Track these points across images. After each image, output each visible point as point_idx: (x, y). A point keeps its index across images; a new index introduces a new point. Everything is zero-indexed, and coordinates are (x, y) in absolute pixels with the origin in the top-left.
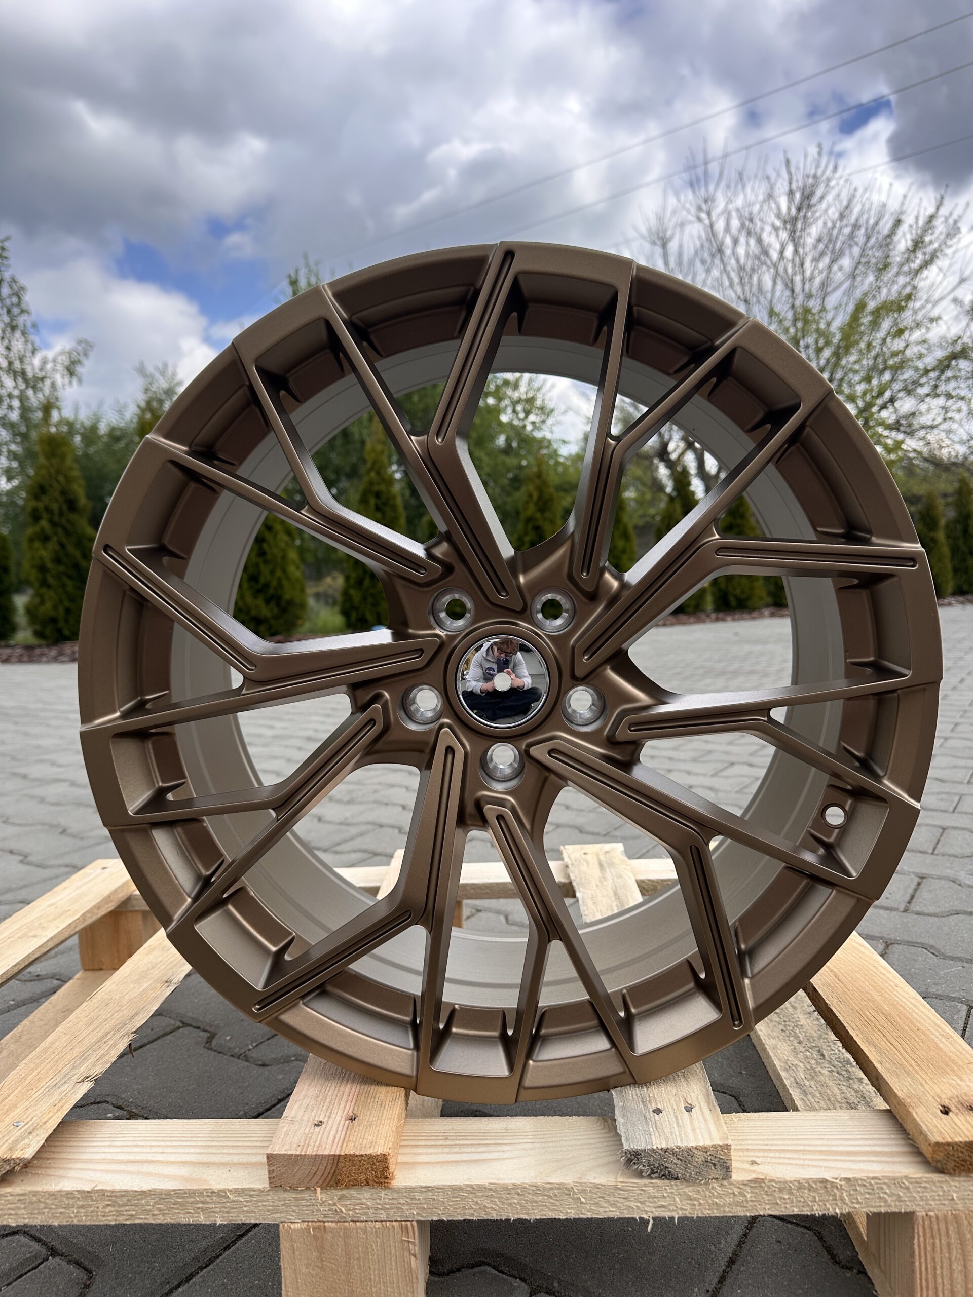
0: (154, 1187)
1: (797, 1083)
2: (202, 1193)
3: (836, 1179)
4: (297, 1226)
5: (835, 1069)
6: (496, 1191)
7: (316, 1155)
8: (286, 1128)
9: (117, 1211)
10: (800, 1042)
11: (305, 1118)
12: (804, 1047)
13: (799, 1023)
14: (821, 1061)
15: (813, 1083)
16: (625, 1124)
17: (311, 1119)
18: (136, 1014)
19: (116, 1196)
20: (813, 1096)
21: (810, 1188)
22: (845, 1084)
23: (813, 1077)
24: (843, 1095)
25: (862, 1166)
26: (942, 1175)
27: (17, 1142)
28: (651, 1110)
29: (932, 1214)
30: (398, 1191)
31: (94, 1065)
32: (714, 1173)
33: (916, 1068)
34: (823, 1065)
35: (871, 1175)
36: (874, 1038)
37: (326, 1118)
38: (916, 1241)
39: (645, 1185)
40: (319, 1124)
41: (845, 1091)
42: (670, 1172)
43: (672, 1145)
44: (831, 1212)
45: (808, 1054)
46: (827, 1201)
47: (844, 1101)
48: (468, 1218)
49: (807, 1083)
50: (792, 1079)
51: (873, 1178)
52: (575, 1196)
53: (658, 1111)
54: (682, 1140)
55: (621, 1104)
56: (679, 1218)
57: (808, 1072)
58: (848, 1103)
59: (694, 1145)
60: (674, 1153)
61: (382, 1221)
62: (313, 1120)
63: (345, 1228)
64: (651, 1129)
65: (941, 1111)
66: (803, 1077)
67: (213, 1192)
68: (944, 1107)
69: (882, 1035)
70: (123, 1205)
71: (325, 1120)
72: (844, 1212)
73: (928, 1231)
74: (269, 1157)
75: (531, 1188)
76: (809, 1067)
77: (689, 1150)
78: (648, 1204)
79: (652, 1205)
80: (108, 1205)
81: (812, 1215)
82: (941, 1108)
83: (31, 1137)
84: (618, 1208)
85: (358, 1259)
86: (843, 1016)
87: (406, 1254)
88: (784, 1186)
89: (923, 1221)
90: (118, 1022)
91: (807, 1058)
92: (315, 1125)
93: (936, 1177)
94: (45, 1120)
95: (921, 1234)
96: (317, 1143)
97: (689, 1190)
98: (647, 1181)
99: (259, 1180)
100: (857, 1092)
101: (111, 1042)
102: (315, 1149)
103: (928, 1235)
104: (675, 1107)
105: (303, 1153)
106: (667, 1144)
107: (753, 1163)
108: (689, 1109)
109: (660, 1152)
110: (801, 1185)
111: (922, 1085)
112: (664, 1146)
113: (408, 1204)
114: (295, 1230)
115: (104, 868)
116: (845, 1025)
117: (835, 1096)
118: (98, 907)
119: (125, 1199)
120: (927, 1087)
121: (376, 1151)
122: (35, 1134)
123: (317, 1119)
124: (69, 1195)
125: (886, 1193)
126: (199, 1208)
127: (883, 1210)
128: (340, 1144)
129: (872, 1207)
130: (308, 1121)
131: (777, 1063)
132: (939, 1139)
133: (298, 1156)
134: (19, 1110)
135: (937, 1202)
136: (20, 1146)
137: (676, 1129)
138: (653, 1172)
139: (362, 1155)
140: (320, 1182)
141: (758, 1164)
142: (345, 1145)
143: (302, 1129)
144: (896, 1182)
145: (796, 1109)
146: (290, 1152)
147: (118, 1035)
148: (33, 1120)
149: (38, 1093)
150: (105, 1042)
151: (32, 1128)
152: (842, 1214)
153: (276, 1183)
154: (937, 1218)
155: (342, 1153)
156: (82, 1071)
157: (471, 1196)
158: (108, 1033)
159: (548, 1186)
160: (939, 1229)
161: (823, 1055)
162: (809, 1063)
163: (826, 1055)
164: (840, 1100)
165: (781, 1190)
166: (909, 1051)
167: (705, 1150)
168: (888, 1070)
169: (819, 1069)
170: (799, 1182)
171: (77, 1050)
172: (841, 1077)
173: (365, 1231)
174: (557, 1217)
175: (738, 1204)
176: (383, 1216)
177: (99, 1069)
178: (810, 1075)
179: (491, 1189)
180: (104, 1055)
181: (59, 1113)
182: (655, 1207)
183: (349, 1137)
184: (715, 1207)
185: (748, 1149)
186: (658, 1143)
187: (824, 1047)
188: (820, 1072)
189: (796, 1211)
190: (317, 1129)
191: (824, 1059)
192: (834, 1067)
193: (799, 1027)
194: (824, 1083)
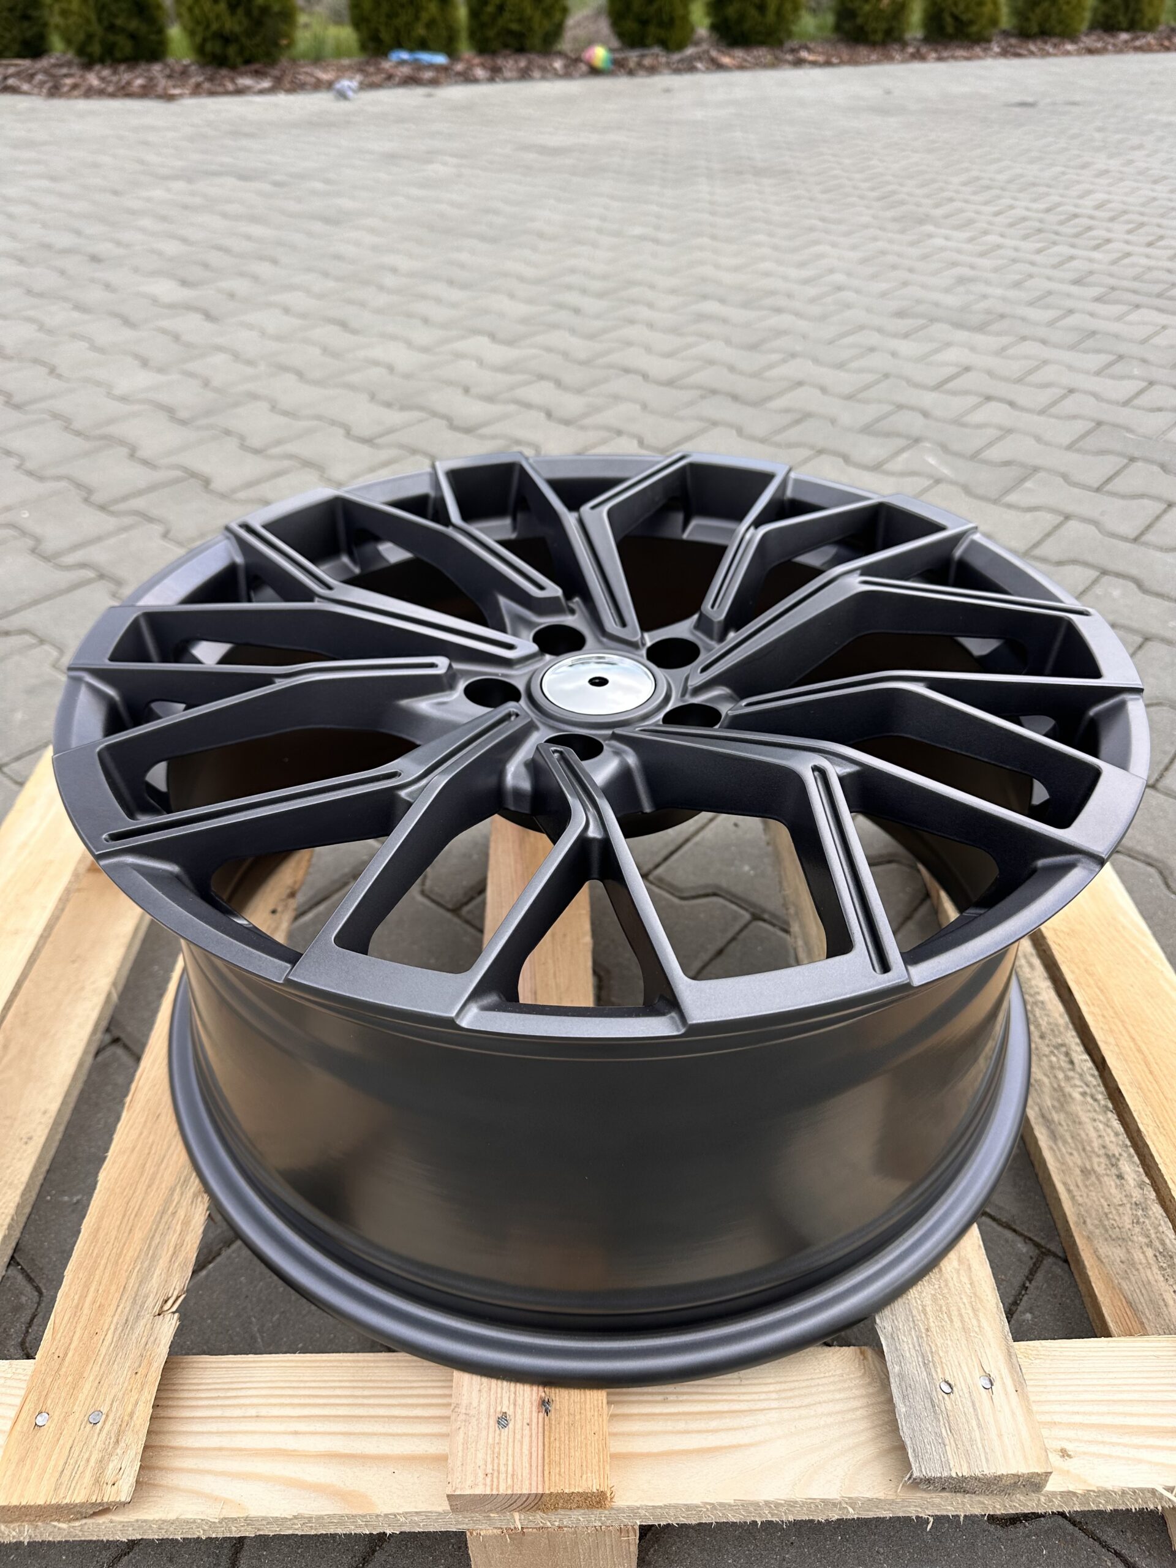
4: (489, 1532)
5: (1088, 1090)
6: (741, 1506)
7: (513, 1496)
8: (462, 1432)
9: (256, 1528)
12: (1048, 1046)
13: (1040, 998)
15: (1062, 1116)
16: (908, 1416)
17: (492, 1410)
19: (253, 1520)
21: (1132, 1494)
22: (1101, 1118)
23: (1062, 1105)
27: (102, 1463)
28: (938, 1387)
31: (169, 1272)
32: (1021, 1489)
37: (512, 1407)
40: (504, 1421)
41: (1104, 1134)
42: (966, 1490)
43: (976, 1472)
45: (1054, 1059)
47: (1102, 1152)
48: (703, 1522)
49: (1056, 1117)
52: (842, 1506)
53: (947, 1389)
54: (987, 1459)
55: (897, 1371)
56: (964, 1515)
57: (1056, 1095)
58: (1107, 1156)
59: (1004, 1472)
61: (595, 1527)
62: (495, 1411)
63: (549, 1532)
64: (943, 1431)
66: (1050, 1103)
67: (378, 1514)
70: (263, 1525)
71: (511, 1413)
75: (788, 1502)
76: (1056, 1086)
77: (997, 1477)
78: (930, 1508)
79: (934, 1508)
80: (243, 1526)
83: (119, 1451)
84: (893, 1511)
85: (565, 1548)
87: (624, 1545)
88: (1103, 1493)
91: (1052, 1067)
92: (500, 1423)
94: (129, 1410)
96: (511, 1466)
98: (933, 1495)
99: (437, 1506)
101: (182, 1215)
102: (510, 1481)
104: (969, 1381)
105: (495, 1492)
106: (969, 1467)
107: (1064, 1454)
108: (986, 1383)
110: (1125, 1492)
112: (966, 1473)
113: (629, 1516)
114: (485, 1534)
117: (1090, 1142)
122: (122, 1444)
123: (499, 1409)
126: (361, 1524)
128: (540, 1469)
130: (491, 1418)
133: (487, 1496)
134: (87, 1386)
136: (110, 1474)
137: (977, 1433)
139: (573, 1493)
140: (519, 1509)
142: (546, 1473)
143: (485, 1435)
145: (1107, 1334)
146: (478, 1489)
148: (114, 1409)
149: (107, 1343)
150: (174, 1214)
151: (116, 1427)
153: (460, 1507)
155: (547, 1492)
156: (156, 1285)
157: (710, 1509)
159: (808, 1501)
161: (1072, 1062)
162: (1055, 1077)
163: (1076, 1061)
164: (1096, 1150)
169: (1068, 1089)
171: (138, 1235)
172: (1095, 1104)
173: (574, 1533)
174: (815, 1518)
177: (178, 1281)
178: (1058, 1101)
179: (735, 1505)
180: (178, 1247)
181: (146, 1390)
182: (938, 1510)
183: (549, 1452)
188: (1070, 1096)
189: (1109, 1508)
190: (504, 1433)
191: (1073, 1070)
192: (1087, 1086)
193: (1040, 1005)
194: (1077, 1116)
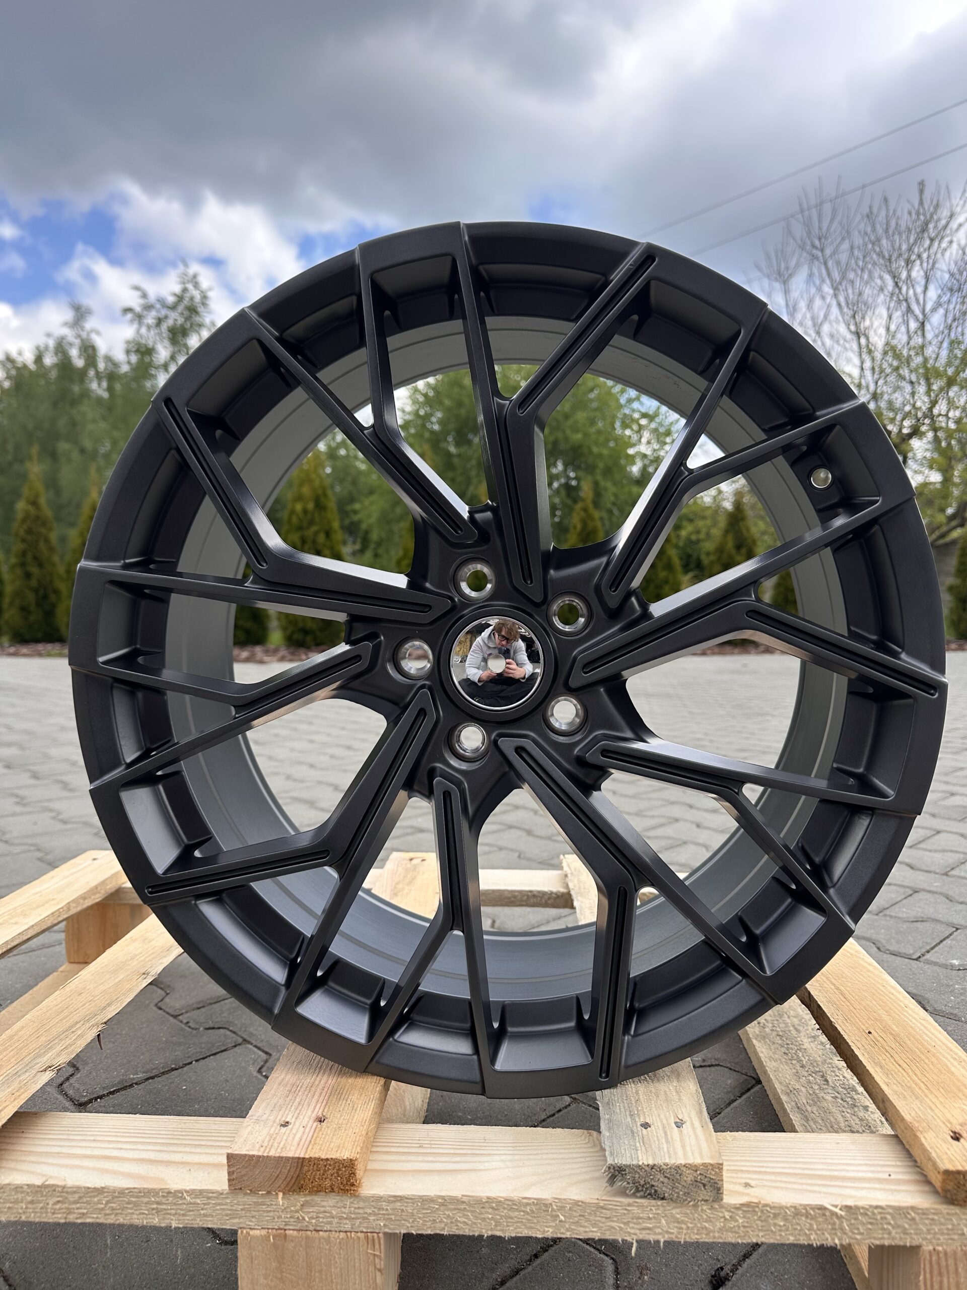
0: (107, 1184)
1: (798, 1108)
2: (158, 1193)
3: (836, 1206)
4: (257, 1233)
5: (839, 1096)
6: (470, 1205)
7: (279, 1157)
8: (250, 1128)
9: (68, 1209)
10: (803, 1066)
11: (272, 1118)
12: (807, 1071)
14: (825, 1087)
15: (815, 1109)
16: (610, 1137)
17: (278, 1119)
18: (109, 1005)
19: (67, 1193)
20: (815, 1122)
21: (807, 1215)
22: (849, 1111)
23: (816, 1103)
24: (846, 1123)
25: (864, 1193)
26: (952, 1207)
28: (639, 1124)
29: (940, 1248)
30: (366, 1199)
31: (58, 1055)
32: (704, 1194)
33: (926, 1091)
34: (826, 1091)
35: (875, 1203)
36: (880, 1058)
37: (294, 1118)
38: (921, 1278)
39: (629, 1205)
40: (286, 1124)
42: (656, 1191)
43: (659, 1161)
44: (830, 1243)
45: (811, 1078)
46: (826, 1230)
48: (438, 1232)
49: (809, 1109)
50: (793, 1104)
51: (877, 1207)
52: (554, 1213)
53: (646, 1126)
54: (670, 1157)
55: (607, 1117)
56: (665, 1242)
57: (810, 1097)
59: (683, 1162)
60: (661, 1170)
61: (346, 1232)
62: (280, 1120)
63: (307, 1237)
64: (638, 1144)
65: (952, 1137)
66: (805, 1101)
67: (169, 1193)
68: (955, 1133)
69: (889, 1056)
70: (76, 1202)
71: (292, 1121)
72: (844, 1243)
73: (935, 1267)
74: (230, 1157)
75: (507, 1202)
76: (811, 1092)
77: (678, 1167)
78: (631, 1225)
79: (636, 1226)
80: (58, 1202)
81: (809, 1245)
82: (952, 1134)
84: (600, 1228)
85: (320, 1271)
86: (848, 1035)
87: (371, 1269)
88: (778, 1211)
89: (931, 1256)
90: (89, 1012)
91: (809, 1082)
92: (282, 1125)
93: (944, 1208)
95: (928, 1270)
96: (281, 1145)
97: (676, 1212)
98: (631, 1200)
99: (219, 1181)
100: (861, 1120)
101: (79, 1032)
102: (279, 1150)
103: (936, 1272)
104: (665, 1122)
105: (265, 1154)
106: (654, 1159)
107: (747, 1185)
108: (679, 1124)
109: (647, 1168)
110: (799, 1212)
111: (932, 1109)
112: (651, 1162)
113: (375, 1214)
114: (253, 1237)
115: (94, 859)
116: (851, 1044)
117: (838, 1123)
118: (84, 897)
119: (77, 1196)
120: (937, 1111)
121: (342, 1155)
123: (283, 1119)
124: (18, 1188)
125: (889, 1224)
126: (153, 1209)
127: (886, 1243)
128: (305, 1146)
129: (875, 1238)
130: (274, 1122)
131: (777, 1085)
132: (950, 1167)
133: (259, 1157)
135: (946, 1237)
137: (665, 1146)
138: (637, 1190)
139: (327, 1160)
140: (283, 1186)
141: (752, 1187)
142: (310, 1148)
143: (267, 1129)
144: (901, 1212)
145: (795, 1131)
146: (251, 1153)
147: (88, 1025)
150: (73, 1032)
152: (841, 1245)
153: (236, 1183)
154: (946, 1253)
155: (307, 1156)
156: (45, 1060)
157: (442, 1208)
158: (77, 1023)
159: (525, 1201)
160: (947, 1266)
161: (826, 1081)
162: (812, 1088)
163: (830, 1080)
164: (843, 1128)
165: (776, 1216)
166: (918, 1073)
167: (694, 1168)
168: (896, 1092)
169: (821, 1094)
170: (795, 1208)
171: (43, 1039)
172: (845, 1104)
173: (328, 1241)
174: (534, 1235)
175: (731, 1230)
176: (348, 1227)
177: (63, 1059)
178: (813, 1100)
179: (463, 1202)
180: (70, 1045)
182: (639, 1229)
183: (316, 1140)
184: (704, 1231)
185: (742, 1171)
186: (644, 1159)
187: (828, 1073)
188: (823, 1098)
189: (791, 1239)
190: (283, 1130)
191: (828, 1084)
192: (838, 1093)
193: (803, 1051)
194: (828, 1109)
